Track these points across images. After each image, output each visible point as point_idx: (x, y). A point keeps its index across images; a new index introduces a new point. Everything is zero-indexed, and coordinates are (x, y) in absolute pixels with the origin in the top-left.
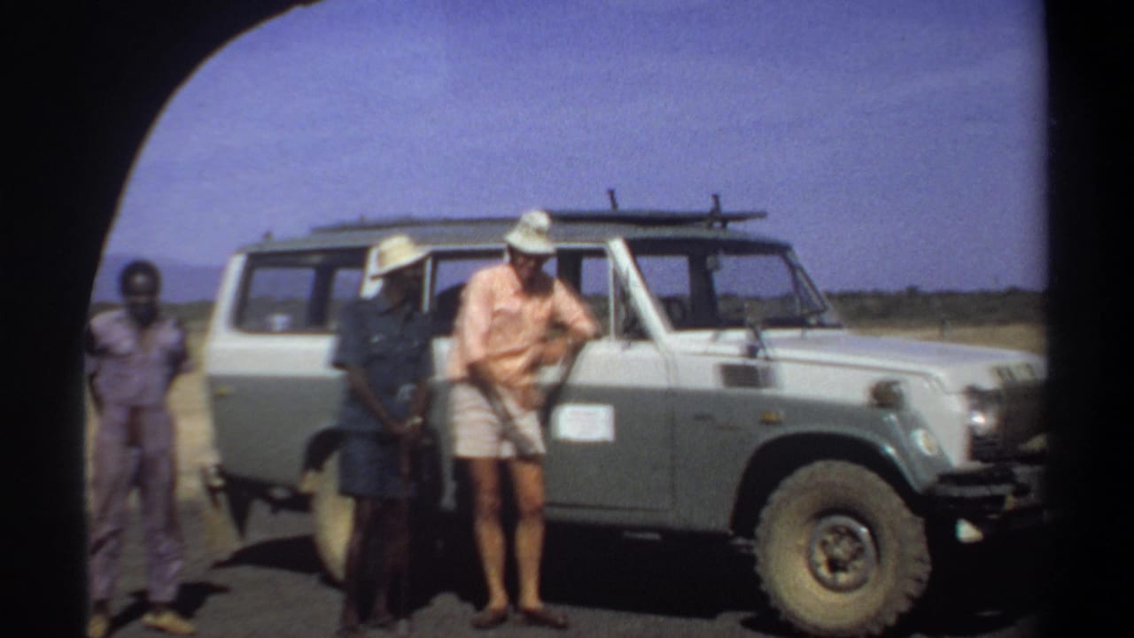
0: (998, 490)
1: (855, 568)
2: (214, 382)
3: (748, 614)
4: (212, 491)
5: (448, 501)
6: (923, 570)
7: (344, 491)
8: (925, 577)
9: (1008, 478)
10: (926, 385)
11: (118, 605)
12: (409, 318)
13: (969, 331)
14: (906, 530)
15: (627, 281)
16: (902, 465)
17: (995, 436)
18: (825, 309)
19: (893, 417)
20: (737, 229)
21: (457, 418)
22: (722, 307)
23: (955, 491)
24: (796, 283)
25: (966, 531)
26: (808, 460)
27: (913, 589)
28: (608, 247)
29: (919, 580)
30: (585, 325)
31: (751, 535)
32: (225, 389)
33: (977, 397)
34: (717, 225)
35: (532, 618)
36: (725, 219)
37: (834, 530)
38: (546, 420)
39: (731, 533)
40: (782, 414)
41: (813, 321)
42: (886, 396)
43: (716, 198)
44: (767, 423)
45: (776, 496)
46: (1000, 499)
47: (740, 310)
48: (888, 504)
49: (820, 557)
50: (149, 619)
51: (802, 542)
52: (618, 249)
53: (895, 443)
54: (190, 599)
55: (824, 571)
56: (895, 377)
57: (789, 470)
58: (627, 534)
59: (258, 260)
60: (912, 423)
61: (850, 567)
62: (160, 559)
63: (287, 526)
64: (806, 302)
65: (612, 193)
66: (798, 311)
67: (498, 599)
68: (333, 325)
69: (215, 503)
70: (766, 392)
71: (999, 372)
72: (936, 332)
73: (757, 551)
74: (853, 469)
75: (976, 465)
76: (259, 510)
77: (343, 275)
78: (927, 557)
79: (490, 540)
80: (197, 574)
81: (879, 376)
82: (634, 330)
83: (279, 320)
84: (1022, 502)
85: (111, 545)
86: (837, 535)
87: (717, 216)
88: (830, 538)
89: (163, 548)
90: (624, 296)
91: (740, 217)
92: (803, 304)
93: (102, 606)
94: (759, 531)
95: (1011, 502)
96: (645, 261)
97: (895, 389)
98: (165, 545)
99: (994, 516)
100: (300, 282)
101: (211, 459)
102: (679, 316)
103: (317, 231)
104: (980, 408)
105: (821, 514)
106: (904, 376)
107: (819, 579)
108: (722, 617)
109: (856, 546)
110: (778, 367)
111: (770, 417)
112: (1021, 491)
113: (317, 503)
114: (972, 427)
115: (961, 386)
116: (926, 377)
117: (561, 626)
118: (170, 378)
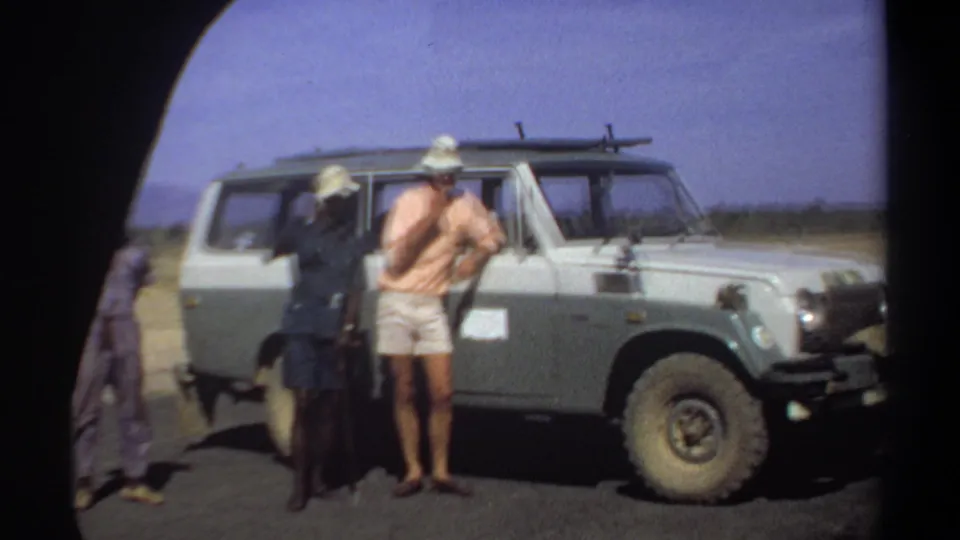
0: (822, 376)
1: (706, 443)
2: (185, 295)
3: (622, 483)
4: (185, 386)
5: (376, 392)
6: (759, 444)
7: (286, 384)
8: (764, 450)
9: (827, 366)
10: (768, 289)
11: (101, 480)
14: (747, 412)
16: (742, 356)
17: (821, 332)
18: (700, 219)
19: (734, 317)
20: (629, 153)
21: (380, 322)
23: (787, 378)
24: (679, 200)
25: (796, 411)
26: (665, 353)
27: (755, 460)
28: (516, 170)
29: (759, 453)
31: (620, 415)
32: (197, 301)
33: (807, 299)
34: (610, 150)
35: (442, 488)
36: (617, 146)
37: (688, 411)
38: (455, 324)
39: (604, 415)
40: (644, 315)
42: (731, 298)
43: (609, 127)
44: (637, 322)
45: (640, 384)
46: (823, 384)
48: (731, 389)
49: (678, 434)
50: (126, 492)
51: (663, 421)
52: (524, 172)
53: (736, 338)
54: (157, 476)
55: (680, 445)
56: (736, 282)
57: (650, 361)
60: (756, 320)
61: (702, 442)
62: (132, 441)
64: (686, 214)
65: (519, 125)
67: (415, 472)
69: (188, 397)
70: (636, 296)
71: (825, 277)
73: (626, 429)
74: (704, 360)
75: (805, 356)
76: (223, 401)
78: (764, 433)
79: (407, 421)
80: (159, 458)
81: (724, 282)
82: (531, 245)
84: (842, 386)
85: (90, 431)
86: (691, 416)
87: (609, 143)
88: (686, 418)
89: (133, 432)
91: (629, 143)
93: (86, 482)
94: (627, 412)
95: (831, 387)
96: (543, 179)
97: (741, 292)
98: (135, 429)
99: (820, 398)
101: (182, 358)
102: (573, 228)
103: (280, 161)
104: (810, 308)
105: (677, 398)
106: (745, 282)
107: (677, 452)
108: (601, 485)
109: (707, 424)
110: (644, 275)
111: (633, 317)
112: (842, 377)
113: (268, 396)
114: (801, 324)
115: (794, 290)
116: (766, 282)
117: (466, 494)
118: (135, 292)
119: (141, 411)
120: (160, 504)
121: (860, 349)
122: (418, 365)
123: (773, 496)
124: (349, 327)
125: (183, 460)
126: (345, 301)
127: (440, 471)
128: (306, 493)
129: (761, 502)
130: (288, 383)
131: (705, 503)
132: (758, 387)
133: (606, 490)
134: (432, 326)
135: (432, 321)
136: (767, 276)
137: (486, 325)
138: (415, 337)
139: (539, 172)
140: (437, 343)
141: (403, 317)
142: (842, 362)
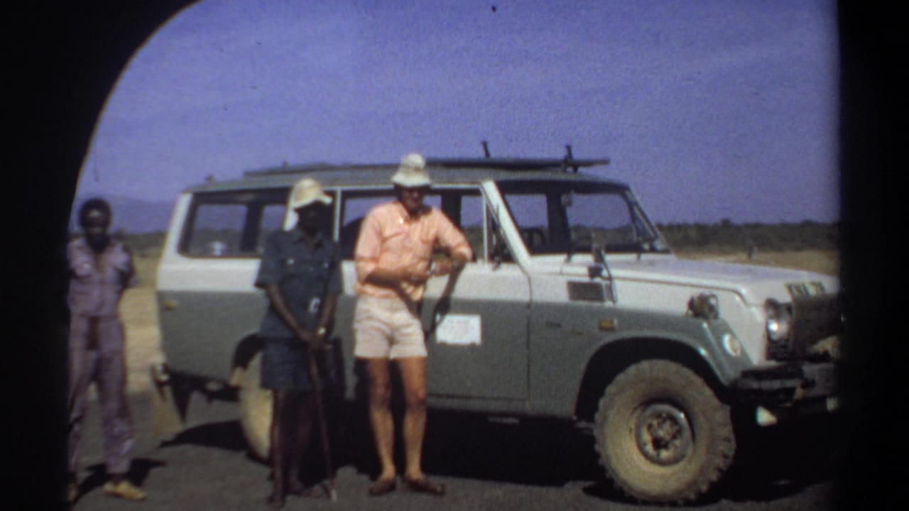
0: (789, 383)
1: (676, 447)
2: (161, 297)
3: (588, 484)
4: (160, 385)
5: (350, 393)
6: (729, 448)
7: (265, 385)
8: (731, 453)
9: (797, 374)
10: (737, 298)
12: (319, 245)
13: (771, 255)
14: (715, 416)
15: (497, 215)
16: (712, 363)
17: (787, 340)
18: (656, 236)
19: (705, 325)
20: (587, 173)
21: (357, 326)
22: (574, 236)
23: (755, 385)
24: (634, 218)
25: (764, 417)
26: (636, 359)
27: (722, 463)
28: (483, 188)
29: (725, 456)
30: (466, 250)
31: (591, 419)
32: (174, 303)
33: (773, 307)
34: (570, 169)
35: (416, 487)
36: (576, 166)
37: (658, 416)
38: (429, 332)
39: (575, 418)
40: (616, 322)
41: (646, 246)
42: (702, 308)
43: (569, 148)
44: (610, 330)
45: (610, 389)
46: (791, 391)
47: (588, 238)
48: (701, 395)
49: (647, 437)
50: (109, 487)
51: (633, 425)
52: (490, 189)
53: (707, 346)
55: (649, 448)
56: (707, 292)
57: (622, 367)
58: (491, 419)
59: (202, 198)
60: (727, 330)
61: (670, 445)
62: (116, 440)
63: (219, 412)
64: (641, 232)
65: (485, 145)
66: (635, 237)
67: (389, 471)
68: (261, 250)
69: (162, 394)
70: (608, 304)
71: (790, 288)
72: (743, 256)
73: (596, 433)
74: (674, 367)
75: (773, 363)
76: (196, 399)
77: (270, 211)
78: (732, 437)
79: (382, 422)
80: (143, 453)
81: (696, 292)
82: (502, 254)
83: (218, 247)
84: (808, 393)
86: (660, 420)
87: (569, 162)
88: (655, 422)
89: (117, 430)
90: (495, 227)
91: (588, 164)
92: (639, 234)
94: (598, 417)
95: (799, 393)
96: (513, 199)
97: (713, 301)
98: (119, 427)
99: (788, 405)
100: (235, 216)
101: (158, 359)
102: (539, 242)
103: (248, 174)
104: (777, 317)
105: (647, 402)
106: (716, 292)
107: (646, 455)
108: (568, 485)
109: (675, 428)
110: (618, 285)
111: (605, 324)
112: (808, 384)
113: (243, 395)
114: (768, 333)
115: (762, 301)
116: (737, 292)
117: (439, 493)
118: (120, 293)
119: (125, 407)
120: (143, 500)
121: (824, 357)
122: (394, 368)
123: (738, 498)
124: (322, 331)
126: (321, 307)
127: (414, 470)
129: (725, 504)
131: (673, 504)
132: (726, 393)
133: (573, 490)
134: (409, 330)
135: (408, 326)
136: (735, 286)
137: (460, 330)
138: (392, 341)
139: (504, 188)
140: (413, 347)
141: (380, 321)
142: (809, 369)
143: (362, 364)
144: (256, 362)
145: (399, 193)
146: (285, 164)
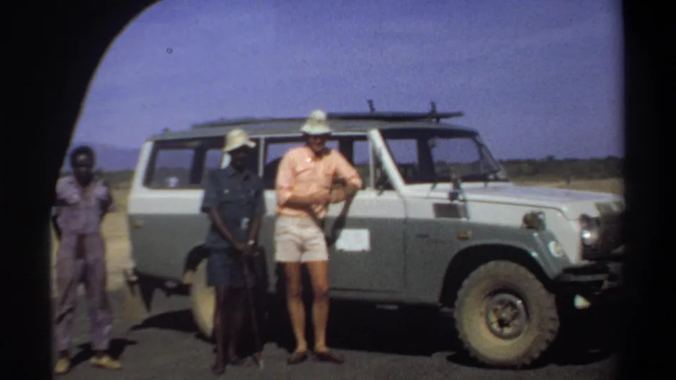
0: (599, 277)
1: (515, 325)
2: (132, 219)
3: (451, 353)
4: (131, 284)
5: (272, 288)
6: (554, 326)
7: (209, 283)
8: (556, 330)
9: (605, 270)
10: (559, 214)
12: (247, 178)
13: (584, 182)
14: (543, 301)
15: (380, 154)
16: (542, 264)
17: (597, 246)
18: (499, 169)
19: (536, 235)
20: (446, 123)
21: (277, 238)
22: (437, 169)
23: (573, 278)
24: (482, 156)
25: (580, 302)
26: (486, 261)
27: (550, 337)
28: (369, 134)
29: (552, 332)
30: (357, 181)
31: (452, 305)
32: (140, 223)
33: (586, 221)
34: (434, 120)
35: (322, 357)
36: (439, 117)
37: (501, 302)
38: (331, 241)
39: (439, 304)
40: (470, 233)
41: (491, 177)
42: (533, 222)
43: (433, 104)
44: (465, 239)
45: (466, 283)
46: (600, 283)
47: (448, 171)
48: (533, 286)
49: (493, 319)
50: (93, 360)
51: (483, 309)
52: (375, 135)
53: (537, 249)
54: (116, 348)
55: (495, 326)
56: (536, 210)
57: (475, 267)
58: (379, 306)
59: (160, 145)
60: (552, 237)
61: (511, 324)
62: (98, 325)
64: (487, 166)
65: (370, 102)
66: (482, 170)
67: (302, 346)
69: (132, 291)
70: (464, 220)
71: (598, 206)
73: (455, 316)
74: (512, 266)
75: (586, 262)
76: (158, 295)
77: (211, 154)
78: (557, 317)
79: (296, 310)
80: (119, 335)
81: (528, 210)
82: (384, 184)
83: (173, 181)
84: (613, 284)
85: (69, 317)
86: (503, 305)
87: (434, 115)
88: (499, 307)
89: (99, 318)
90: (378, 163)
91: (447, 116)
92: (485, 167)
93: (64, 353)
94: (457, 304)
95: (606, 285)
96: (391, 142)
97: (541, 216)
98: (101, 316)
99: (598, 293)
100: (185, 158)
101: (130, 265)
102: (412, 174)
103: (195, 126)
104: (589, 228)
105: (494, 293)
106: (544, 210)
107: (493, 331)
108: (436, 355)
109: (515, 311)
110: (470, 205)
111: (462, 236)
112: (612, 277)
114: (583, 240)
115: (577, 215)
116: (559, 210)
117: (339, 362)
118: (102, 216)
119: (105, 301)
120: (119, 369)
122: (304, 269)
123: (561, 362)
124: (251, 242)
125: (130, 338)
126: (250, 224)
127: (321, 345)
128: (223, 361)
129: (553, 368)
130: (211, 282)
133: (438, 358)
134: (315, 241)
135: (314, 238)
136: (558, 205)
137: (354, 241)
138: (302, 249)
139: (386, 135)
140: (318, 253)
141: (294, 234)
142: (613, 267)
143: (281, 267)
144: (203, 266)
145: (306, 139)
146: (222, 119)
